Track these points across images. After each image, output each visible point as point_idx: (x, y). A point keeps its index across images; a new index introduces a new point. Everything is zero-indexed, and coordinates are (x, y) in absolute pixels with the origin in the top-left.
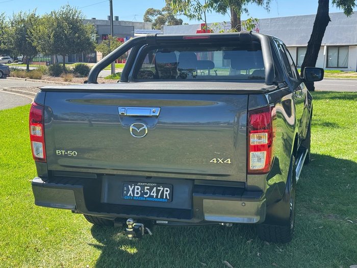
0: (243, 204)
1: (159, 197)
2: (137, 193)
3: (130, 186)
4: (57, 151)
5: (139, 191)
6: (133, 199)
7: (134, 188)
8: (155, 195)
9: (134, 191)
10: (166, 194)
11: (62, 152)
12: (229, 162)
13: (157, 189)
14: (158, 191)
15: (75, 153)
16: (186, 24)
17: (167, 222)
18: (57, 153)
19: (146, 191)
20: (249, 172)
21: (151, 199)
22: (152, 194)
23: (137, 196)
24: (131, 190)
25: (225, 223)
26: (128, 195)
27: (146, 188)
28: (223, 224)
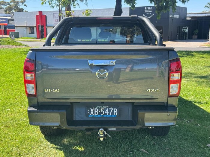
0: (169, 115)
1: (111, 114)
2: (96, 113)
3: (91, 109)
4: (45, 89)
5: (97, 111)
6: (94, 117)
7: (94, 110)
8: (108, 113)
9: (94, 112)
10: (115, 112)
11: (48, 90)
12: (158, 91)
13: (109, 110)
14: (110, 111)
15: (58, 90)
16: (25, 11)
17: (115, 129)
18: (45, 90)
19: (101, 111)
20: (169, 96)
21: (106, 116)
22: (106, 113)
23: (96, 114)
24: (92, 111)
25: (152, 127)
26: (91, 114)
27: (101, 109)
28: (150, 127)
